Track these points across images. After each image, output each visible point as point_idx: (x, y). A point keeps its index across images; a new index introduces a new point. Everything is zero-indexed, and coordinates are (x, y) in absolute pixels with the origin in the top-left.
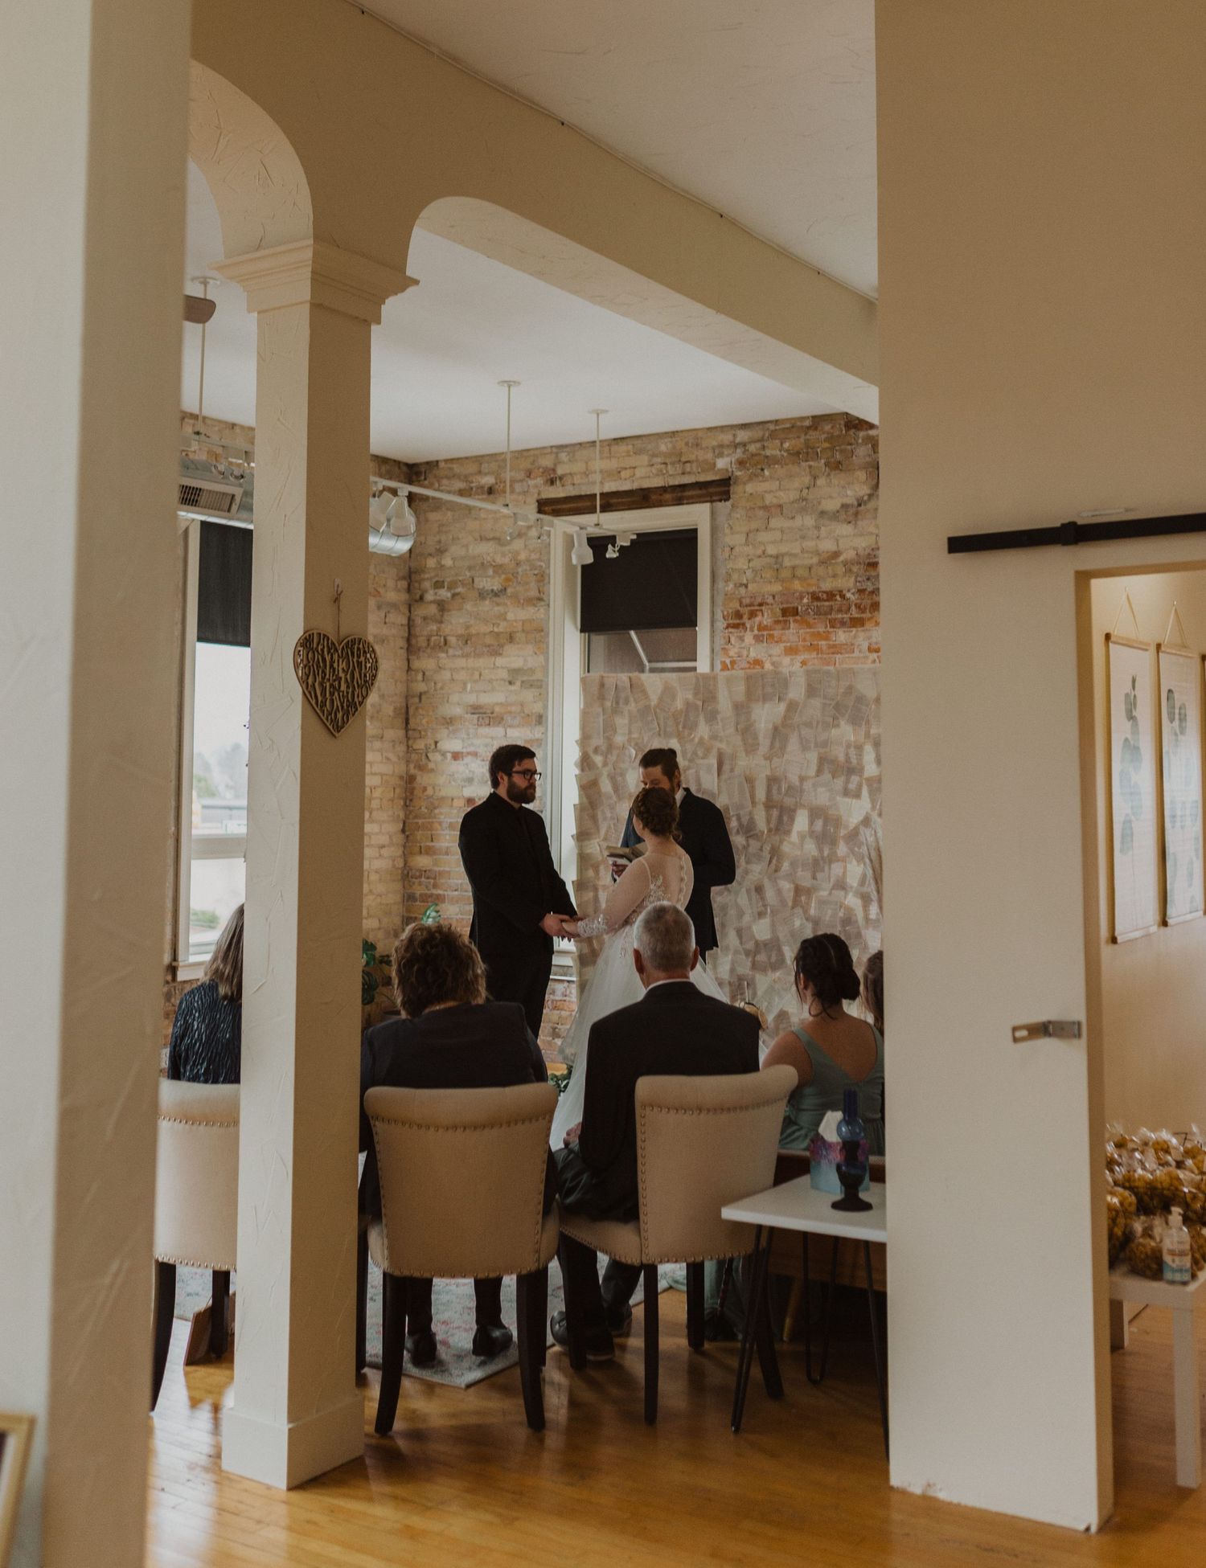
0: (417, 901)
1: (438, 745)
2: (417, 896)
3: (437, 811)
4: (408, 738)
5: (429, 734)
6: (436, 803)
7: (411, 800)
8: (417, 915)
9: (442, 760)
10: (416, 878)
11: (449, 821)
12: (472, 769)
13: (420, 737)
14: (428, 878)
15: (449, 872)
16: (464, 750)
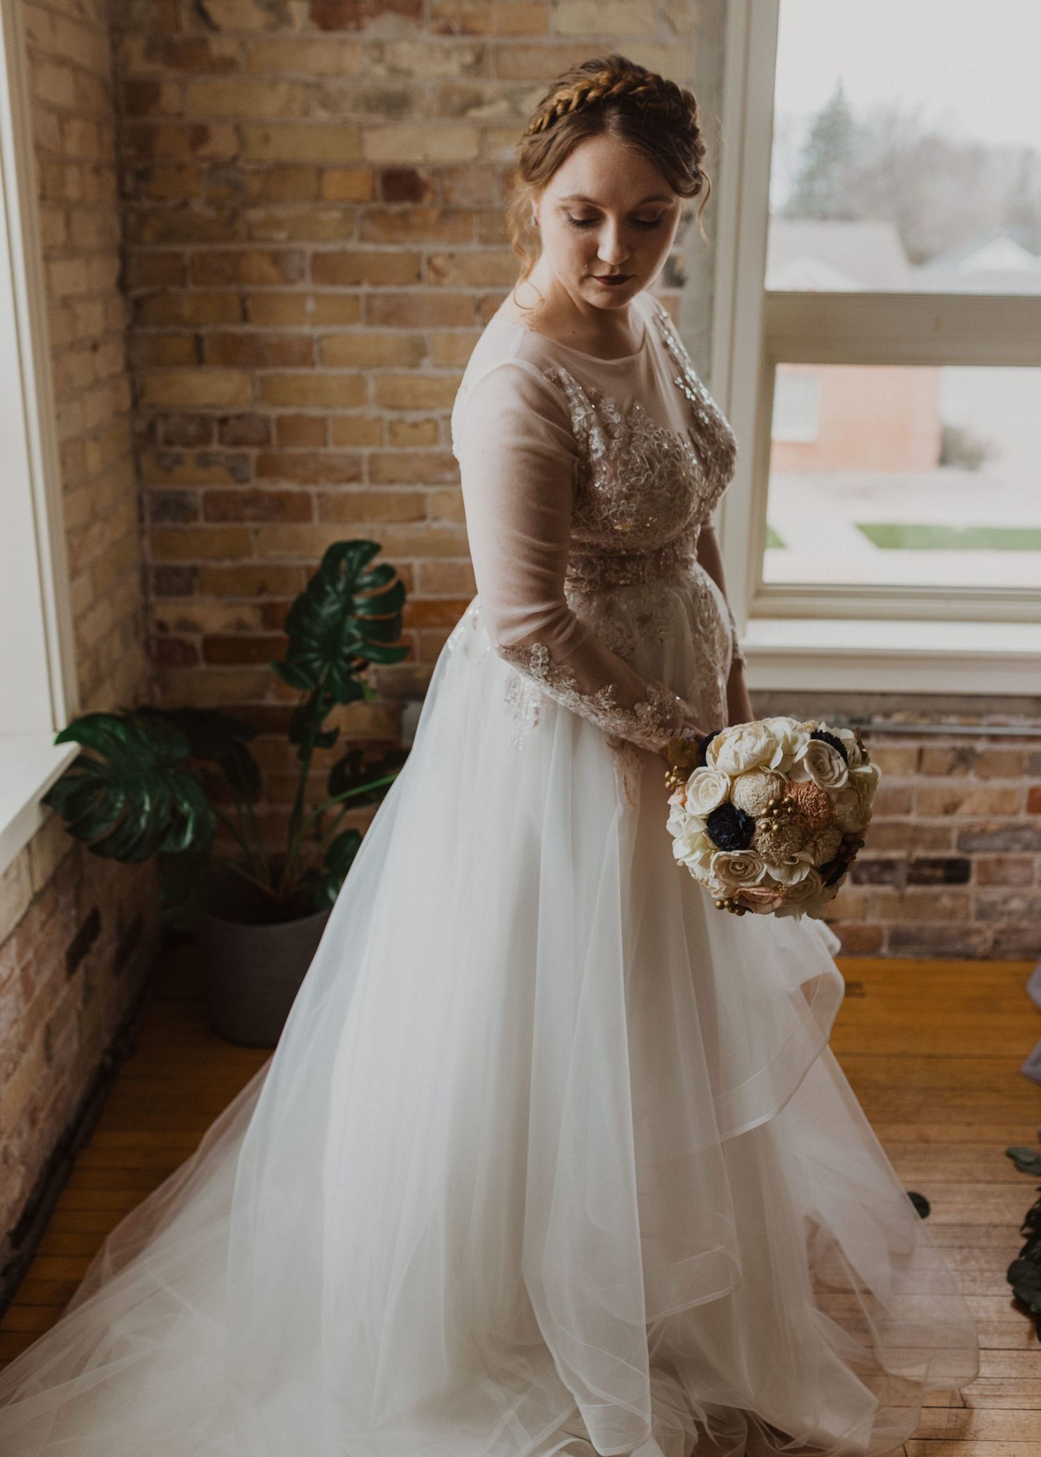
0: (193, 516)
2: (198, 501)
3: (256, 215)
6: (255, 186)
7: (143, 175)
8: (199, 562)
9: (272, 28)
10: (188, 444)
11: (310, 247)
12: (404, 64)
14: (237, 442)
15: (322, 421)
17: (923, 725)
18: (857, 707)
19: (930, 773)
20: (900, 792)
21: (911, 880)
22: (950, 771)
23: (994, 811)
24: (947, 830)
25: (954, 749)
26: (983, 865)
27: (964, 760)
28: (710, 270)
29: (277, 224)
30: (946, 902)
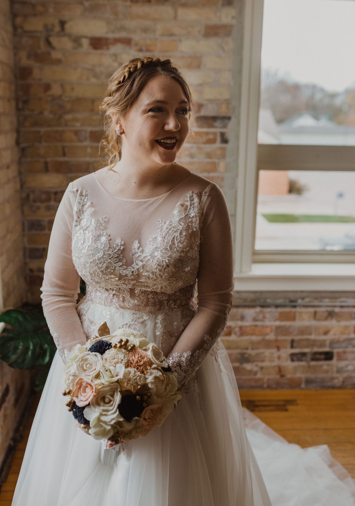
0: (44, 229)
1: (67, 26)
2: (46, 223)
3: (69, 117)
4: (14, 15)
5: (51, 10)
6: (68, 106)
7: (26, 102)
9: (75, 48)
11: (89, 129)
13: (35, 15)
16: (111, 36)
17: (316, 303)
18: (292, 296)
19: (319, 320)
20: (308, 327)
21: (313, 359)
22: (326, 319)
23: (342, 333)
24: (325, 341)
25: (327, 311)
26: (338, 353)
27: (331, 315)
28: (237, 137)
29: (77, 120)
30: (325, 367)
